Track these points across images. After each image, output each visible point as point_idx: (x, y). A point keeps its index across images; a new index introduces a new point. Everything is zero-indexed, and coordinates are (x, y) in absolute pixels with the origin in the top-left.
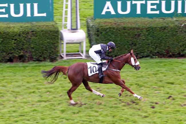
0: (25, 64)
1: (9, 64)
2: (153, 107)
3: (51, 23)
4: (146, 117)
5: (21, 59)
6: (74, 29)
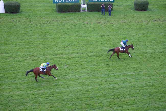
0: (73, 13)
1: (69, 13)
2: (105, 24)
3: (79, 3)
4: (103, 26)
5: (72, 11)
6: (84, 5)
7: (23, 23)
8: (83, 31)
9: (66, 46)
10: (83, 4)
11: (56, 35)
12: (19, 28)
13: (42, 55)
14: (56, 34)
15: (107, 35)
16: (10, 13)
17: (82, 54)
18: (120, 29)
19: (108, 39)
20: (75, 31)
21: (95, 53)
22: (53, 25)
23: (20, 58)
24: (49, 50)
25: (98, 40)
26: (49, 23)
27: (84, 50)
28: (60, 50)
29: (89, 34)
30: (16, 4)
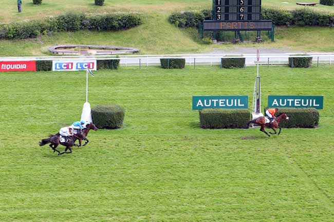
3: (246, 110)
5: (231, 127)
7: (123, 149)
8: (244, 167)
9: (198, 196)
10: (255, 111)
11: (184, 174)
12: (113, 157)
13: (143, 214)
14: (183, 172)
15: (292, 175)
16: (103, 128)
17: (229, 212)
18: (323, 163)
19: (293, 184)
20: (226, 166)
21: (256, 211)
22: (184, 153)
23: (96, 218)
24: (161, 203)
25: (269, 185)
26: (176, 148)
27: (235, 205)
28: (185, 204)
29: (255, 173)
30: (115, 111)
